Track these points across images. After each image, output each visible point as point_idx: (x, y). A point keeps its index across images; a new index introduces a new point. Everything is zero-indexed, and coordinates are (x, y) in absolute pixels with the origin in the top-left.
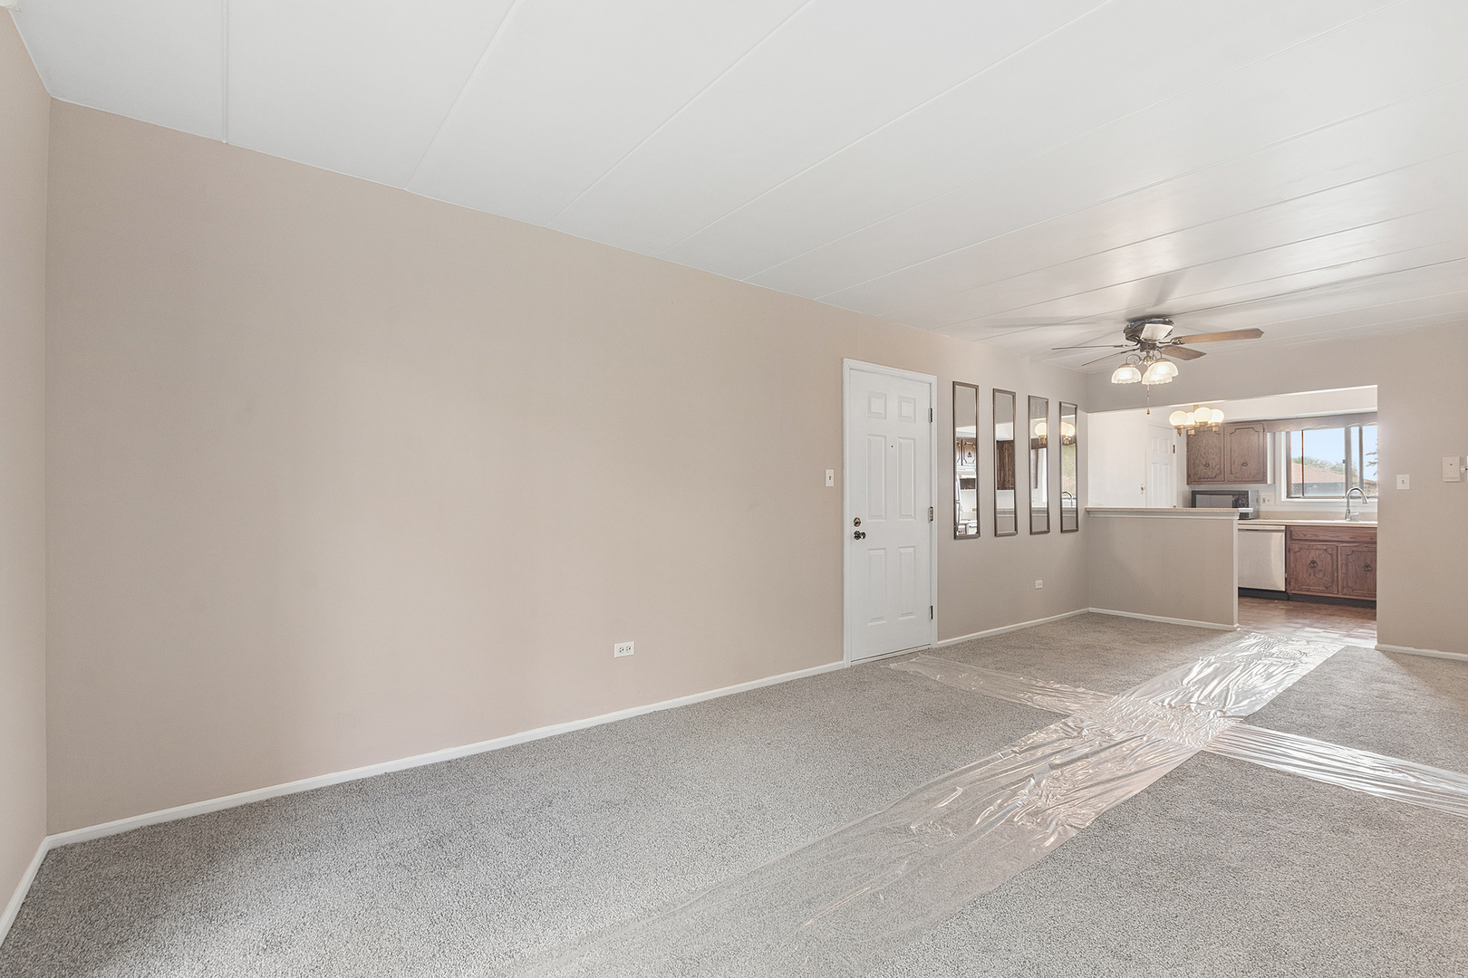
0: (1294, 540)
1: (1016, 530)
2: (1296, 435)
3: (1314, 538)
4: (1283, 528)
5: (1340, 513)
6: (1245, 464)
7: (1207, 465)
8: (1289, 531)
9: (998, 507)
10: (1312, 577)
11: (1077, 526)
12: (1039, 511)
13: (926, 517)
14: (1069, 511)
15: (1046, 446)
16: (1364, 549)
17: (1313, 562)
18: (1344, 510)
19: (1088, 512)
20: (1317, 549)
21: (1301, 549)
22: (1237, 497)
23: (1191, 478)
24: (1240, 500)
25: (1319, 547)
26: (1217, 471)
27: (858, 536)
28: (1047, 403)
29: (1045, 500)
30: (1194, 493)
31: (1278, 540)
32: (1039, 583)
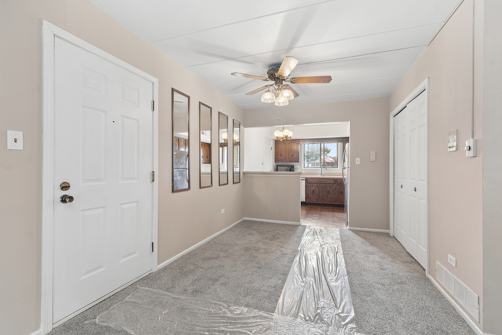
0: (308, 183)
1: (212, 184)
2: (306, 145)
3: (314, 182)
4: (305, 179)
5: (319, 173)
6: (293, 155)
7: (281, 155)
8: (307, 180)
9: (202, 171)
10: (313, 196)
11: (240, 180)
12: (223, 173)
13: (149, 178)
14: (237, 173)
15: (227, 146)
16: (328, 186)
17: (313, 191)
18: (320, 172)
19: (244, 173)
20: (315, 186)
21: (310, 186)
22: (291, 167)
23: (276, 160)
24: (291, 169)
25: (315, 185)
26: (284, 158)
27: (64, 200)
28: (227, 118)
29: (226, 168)
30: (277, 166)
31: (303, 183)
32: (223, 211)
